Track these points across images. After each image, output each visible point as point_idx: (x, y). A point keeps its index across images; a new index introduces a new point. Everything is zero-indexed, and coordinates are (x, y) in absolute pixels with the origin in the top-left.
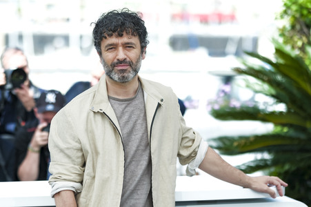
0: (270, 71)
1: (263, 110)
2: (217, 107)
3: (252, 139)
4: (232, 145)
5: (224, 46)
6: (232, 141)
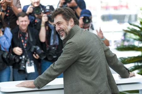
1: (137, 47)
2: (119, 45)
3: (132, 58)
4: (125, 60)
5: (124, 19)
6: (125, 59)
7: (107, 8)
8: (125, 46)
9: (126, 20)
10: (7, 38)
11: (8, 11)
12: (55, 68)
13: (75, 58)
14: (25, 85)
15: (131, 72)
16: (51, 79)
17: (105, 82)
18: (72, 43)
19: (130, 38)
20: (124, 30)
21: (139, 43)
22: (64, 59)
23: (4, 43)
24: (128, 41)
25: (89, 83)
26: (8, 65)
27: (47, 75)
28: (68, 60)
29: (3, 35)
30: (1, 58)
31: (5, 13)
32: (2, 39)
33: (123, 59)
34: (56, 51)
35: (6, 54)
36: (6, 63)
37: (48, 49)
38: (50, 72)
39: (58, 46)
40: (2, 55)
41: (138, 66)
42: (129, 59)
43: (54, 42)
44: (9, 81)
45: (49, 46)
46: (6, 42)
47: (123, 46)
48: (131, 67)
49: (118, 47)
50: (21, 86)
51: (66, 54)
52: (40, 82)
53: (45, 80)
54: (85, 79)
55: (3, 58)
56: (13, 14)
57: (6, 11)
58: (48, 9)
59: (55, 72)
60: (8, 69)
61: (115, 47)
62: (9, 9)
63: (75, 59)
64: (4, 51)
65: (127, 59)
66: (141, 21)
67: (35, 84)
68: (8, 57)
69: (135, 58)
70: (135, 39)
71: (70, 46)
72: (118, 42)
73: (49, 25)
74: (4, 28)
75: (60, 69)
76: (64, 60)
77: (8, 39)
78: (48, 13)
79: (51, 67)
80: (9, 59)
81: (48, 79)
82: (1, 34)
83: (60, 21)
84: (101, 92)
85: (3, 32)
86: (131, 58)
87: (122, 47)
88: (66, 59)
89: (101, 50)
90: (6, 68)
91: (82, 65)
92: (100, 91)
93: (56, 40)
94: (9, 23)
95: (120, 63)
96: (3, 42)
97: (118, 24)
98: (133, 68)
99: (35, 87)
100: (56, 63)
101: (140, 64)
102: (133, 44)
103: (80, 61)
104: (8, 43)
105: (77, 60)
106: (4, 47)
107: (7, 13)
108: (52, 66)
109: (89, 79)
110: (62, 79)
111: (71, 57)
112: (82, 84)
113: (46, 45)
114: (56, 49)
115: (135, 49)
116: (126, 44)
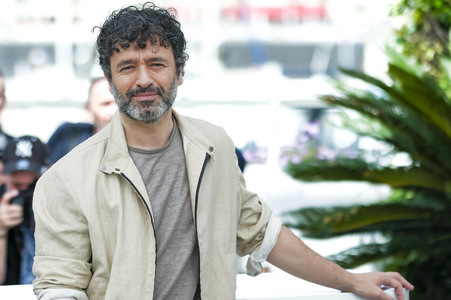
0: (382, 100)
2: (296, 160)
3: (354, 212)
5: (309, 60)
6: (322, 215)
7: (240, 14)
33: (312, 216)
42: (338, 215)
58: (26, 158)
65: (330, 214)
66: (392, 61)
69: (363, 211)
115: (367, 174)
116: (327, 154)
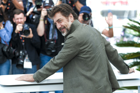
1: (136, 43)
2: (118, 41)
3: (132, 54)
5: (123, 15)
6: (124, 55)
7: (106, 3)
8: (125, 42)
9: (126, 15)
10: (7, 31)
11: (9, 5)
12: (55, 62)
13: (75, 52)
14: (25, 79)
15: (130, 68)
16: (51, 73)
17: (105, 77)
18: (73, 38)
19: (130, 33)
20: (124, 26)
21: (138, 39)
22: (65, 53)
23: (5, 36)
24: (128, 37)
25: (89, 78)
26: (8, 58)
27: (47, 69)
28: (68, 55)
29: (3, 28)
30: (1, 51)
31: (6, 7)
32: (2, 32)
33: (122, 55)
34: (55, 45)
35: (6, 47)
36: (6, 56)
37: (46, 43)
38: (50, 66)
39: (57, 40)
40: (2, 49)
41: (137, 62)
42: (128, 55)
43: (53, 36)
44: (8, 74)
45: (48, 40)
46: (7, 35)
47: (123, 42)
48: (130, 63)
49: (117, 43)
50: (21, 79)
51: (66, 48)
52: (39, 76)
53: (45, 74)
54: (85, 74)
55: (3, 51)
56: (14, 8)
57: (7, 4)
58: (48, 3)
59: (55, 67)
60: (7, 62)
61: (115, 43)
62: (10, 3)
63: (76, 54)
64: (4, 45)
65: (126, 55)
67: (34, 78)
68: (8, 50)
69: (134, 54)
70: (135, 36)
71: (71, 40)
72: (117, 38)
73: (48, 19)
74: (5, 21)
75: (60, 63)
76: (64, 55)
77: (8, 33)
78: (48, 7)
79: (51, 61)
80: (9, 52)
81: (48, 73)
82: (2, 28)
83: (60, 19)
84: (101, 87)
85: (4, 25)
86: (130, 54)
87: (121, 42)
88: (66, 54)
89: (102, 44)
90: (5, 62)
91: (82, 60)
92: (99, 86)
93: (55, 35)
94: (9, 17)
95: (120, 58)
96: (3, 35)
97: (118, 20)
98: (132, 64)
99: (34, 81)
100: (56, 57)
101: (139, 60)
102: (132, 40)
103: (80, 56)
104: (8, 37)
105: (78, 55)
106: (4, 40)
107: (8, 6)
108: (53, 61)
109: (89, 74)
110: (62, 73)
111: (72, 52)
112: (82, 79)
113: (45, 40)
114: (54, 44)
115: (135, 45)
116: (126, 40)
